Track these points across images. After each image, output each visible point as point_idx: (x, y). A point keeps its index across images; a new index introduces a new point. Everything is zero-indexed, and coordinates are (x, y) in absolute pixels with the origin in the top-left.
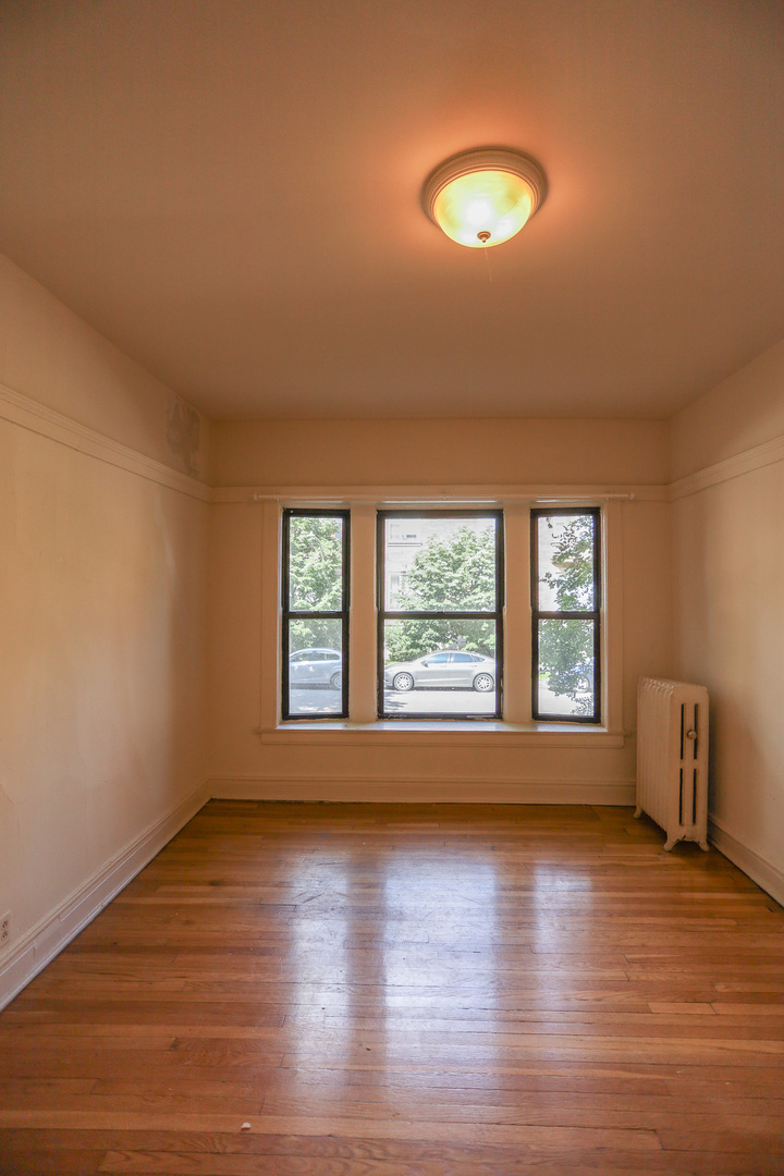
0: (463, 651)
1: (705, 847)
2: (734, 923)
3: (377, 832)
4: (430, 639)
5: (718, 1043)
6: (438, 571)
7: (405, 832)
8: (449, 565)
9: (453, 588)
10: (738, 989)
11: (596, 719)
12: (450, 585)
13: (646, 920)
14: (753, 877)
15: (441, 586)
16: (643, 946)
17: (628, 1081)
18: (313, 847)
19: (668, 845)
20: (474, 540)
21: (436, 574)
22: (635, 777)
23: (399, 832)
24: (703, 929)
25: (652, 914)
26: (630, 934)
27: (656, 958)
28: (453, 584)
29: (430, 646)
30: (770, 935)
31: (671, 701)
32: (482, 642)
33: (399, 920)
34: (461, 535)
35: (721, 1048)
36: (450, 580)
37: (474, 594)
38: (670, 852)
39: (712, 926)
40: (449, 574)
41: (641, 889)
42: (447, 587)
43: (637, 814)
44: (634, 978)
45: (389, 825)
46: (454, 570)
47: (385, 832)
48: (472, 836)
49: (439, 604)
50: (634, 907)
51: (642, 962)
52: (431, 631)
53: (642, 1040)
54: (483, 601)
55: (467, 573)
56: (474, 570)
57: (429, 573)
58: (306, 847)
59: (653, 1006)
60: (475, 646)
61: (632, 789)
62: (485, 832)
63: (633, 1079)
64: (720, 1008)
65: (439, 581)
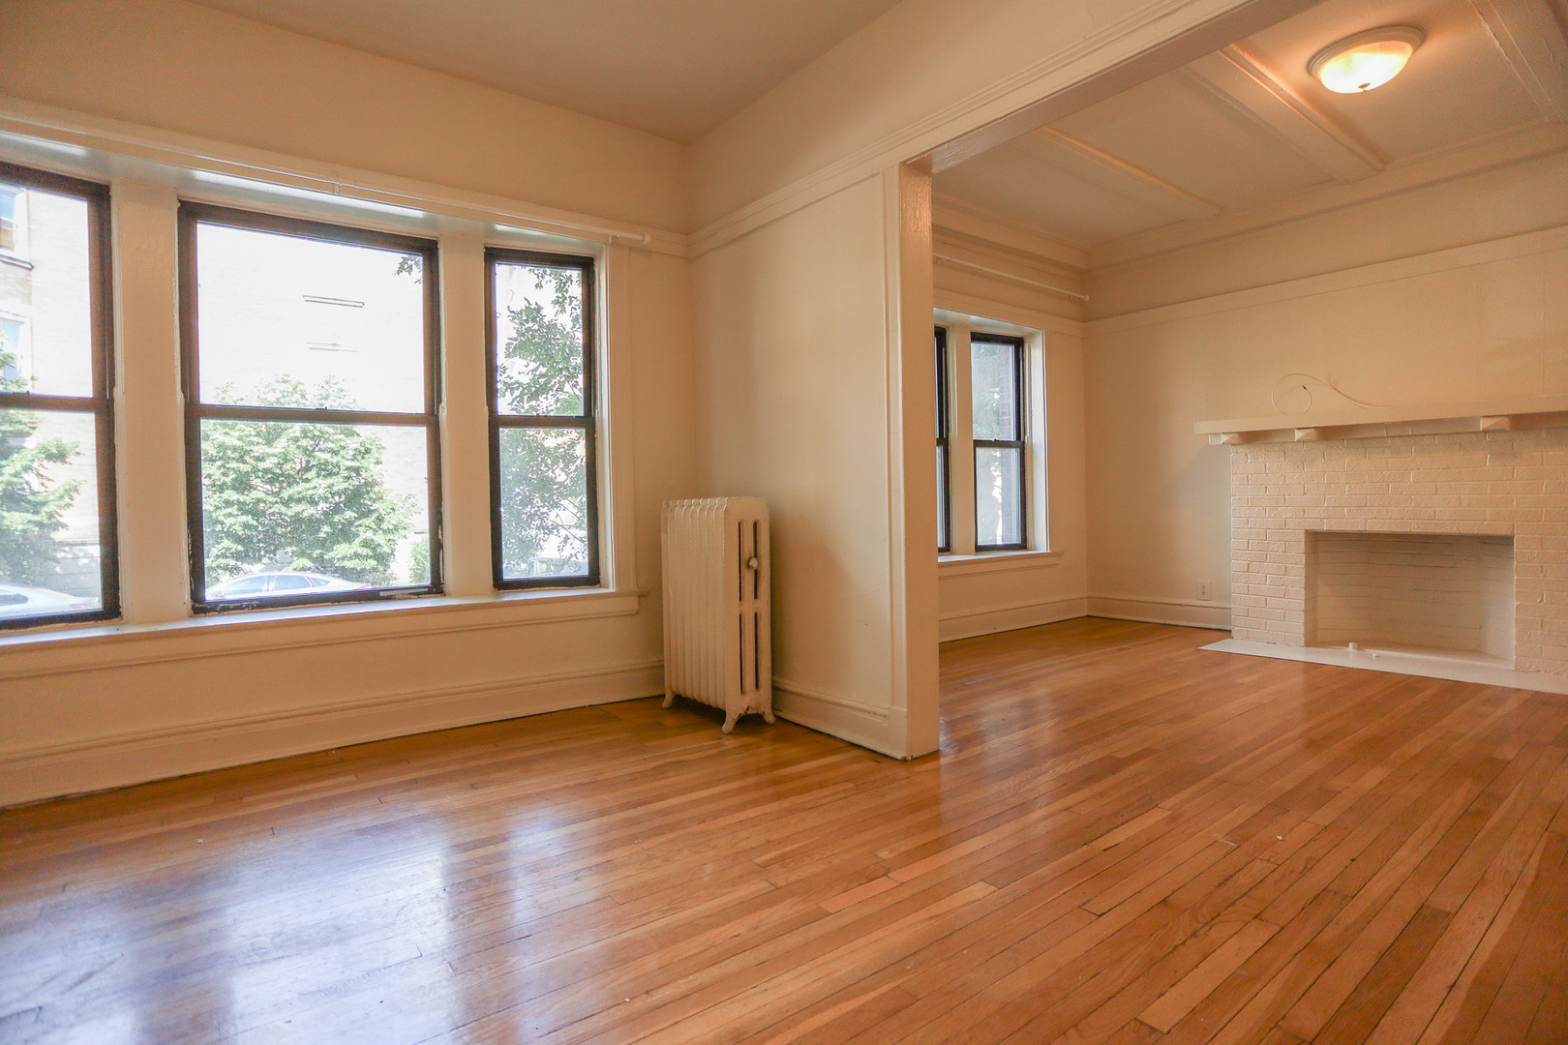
0: (288, 571)
1: (770, 718)
2: (851, 785)
3: (226, 816)
4: (224, 556)
5: (923, 914)
6: (239, 443)
7: (291, 802)
8: (258, 435)
9: (266, 471)
10: (903, 849)
11: (594, 578)
12: (262, 465)
13: (752, 813)
14: (840, 735)
15: (245, 468)
16: (768, 841)
17: (860, 1011)
18: (60, 881)
19: (728, 725)
20: (303, 396)
21: (235, 449)
22: (661, 652)
23: (276, 805)
24: (824, 801)
25: (755, 803)
26: (743, 834)
27: (792, 851)
28: (268, 464)
29: (226, 568)
30: (893, 785)
31: (725, 519)
32: (322, 556)
33: (340, 940)
34: (283, 387)
35: (931, 918)
36: (259, 459)
37: (307, 480)
38: (730, 733)
39: (831, 795)
40: (260, 449)
41: (722, 781)
42: (255, 470)
43: (667, 702)
44: (783, 883)
45: (247, 800)
46: (269, 442)
47: (240, 813)
48: (427, 778)
49: (242, 498)
50: (727, 803)
51: (781, 860)
52: (226, 543)
53: (843, 950)
54: (321, 491)
55: (293, 447)
56: (304, 442)
57: (222, 447)
58: (39, 886)
59: (824, 905)
60: (308, 563)
61: (658, 671)
62: (449, 769)
63: (864, 1005)
64: (899, 876)
65: (241, 460)
